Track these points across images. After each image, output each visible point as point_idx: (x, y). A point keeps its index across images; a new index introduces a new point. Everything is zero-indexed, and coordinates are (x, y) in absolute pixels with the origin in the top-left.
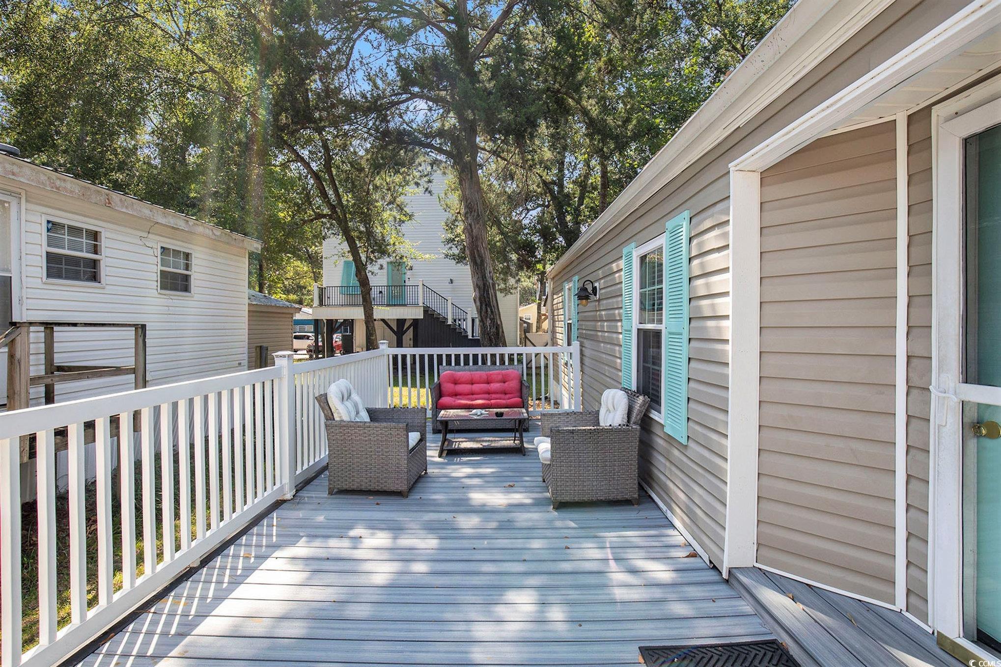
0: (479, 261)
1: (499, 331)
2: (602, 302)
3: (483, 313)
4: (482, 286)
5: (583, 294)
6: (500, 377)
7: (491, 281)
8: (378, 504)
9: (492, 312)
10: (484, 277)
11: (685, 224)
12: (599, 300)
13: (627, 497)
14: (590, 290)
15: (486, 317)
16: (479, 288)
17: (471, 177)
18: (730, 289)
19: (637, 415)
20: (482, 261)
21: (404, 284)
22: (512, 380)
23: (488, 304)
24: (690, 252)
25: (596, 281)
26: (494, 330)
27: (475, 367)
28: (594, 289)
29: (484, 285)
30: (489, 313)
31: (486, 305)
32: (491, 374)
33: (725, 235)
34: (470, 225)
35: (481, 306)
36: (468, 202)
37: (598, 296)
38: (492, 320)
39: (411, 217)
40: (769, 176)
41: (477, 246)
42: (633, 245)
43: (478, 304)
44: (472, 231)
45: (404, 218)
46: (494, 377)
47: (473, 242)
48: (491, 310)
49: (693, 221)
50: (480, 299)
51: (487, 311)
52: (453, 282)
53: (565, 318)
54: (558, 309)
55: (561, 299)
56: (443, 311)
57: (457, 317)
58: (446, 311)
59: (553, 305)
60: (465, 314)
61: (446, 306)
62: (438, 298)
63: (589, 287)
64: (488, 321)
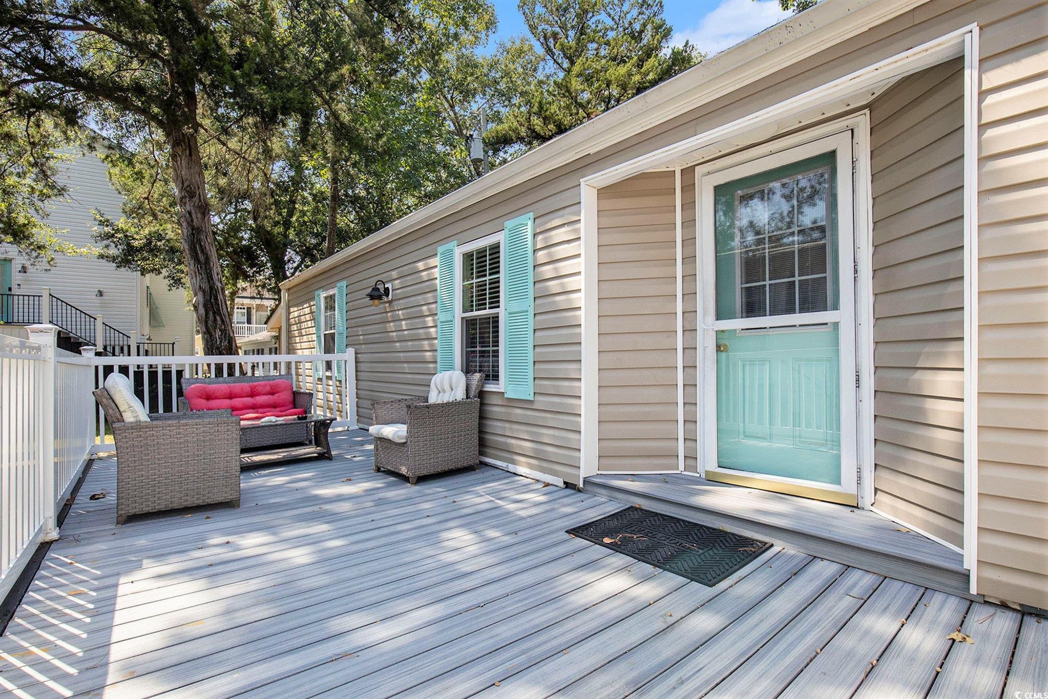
0: (202, 258)
1: (232, 345)
2: (395, 303)
3: (210, 323)
4: (207, 289)
5: (376, 293)
6: (268, 388)
7: (219, 285)
8: (208, 518)
9: (223, 322)
10: (210, 278)
11: (530, 223)
12: (390, 302)
13: (471, 463)
14: (382, 290)
15: (215, 328)
16: (204, 292)
17: (190, 155)
18: (582, 270)
19: (476, 389)
20: (207, 260)
21: (9, 293)
22: (282, 391)
23: (217, 312)
24: (535, 244)
25: (387, 282)
26: (226, 343)
27: (232, 378)
28: (387, 290)
29: (211, 288)
30: (219, 321)
31: (214, 313)
32: (255, 386)
33: (577, 231)
34: (190, 213)
35: (207, 314)
36: (186, 185)
37: (390, 296)
38: (224, 332)
39: (61, 191)
40: (604, 193)
41: (199, 241)
42: (455, 243)
43: (202, 311)
44: (192, 221)
45: (50, 192)
46: (260, 389)
47: (193, 234)
48: (222, 319)
49: (536, 220)
50: (205, 306)
51: (215, 320)
52: (104, 294)
53: (318, 329)
54: (300, 322)
55: (307, 311)
56: (88, 334)
57: (112, 343)
58: (92, 334)
59: (288, 319)
60: (125, 338)
61: (92, 327)
62: (78, 315)
63: (381, 287)
64: (218, 333)
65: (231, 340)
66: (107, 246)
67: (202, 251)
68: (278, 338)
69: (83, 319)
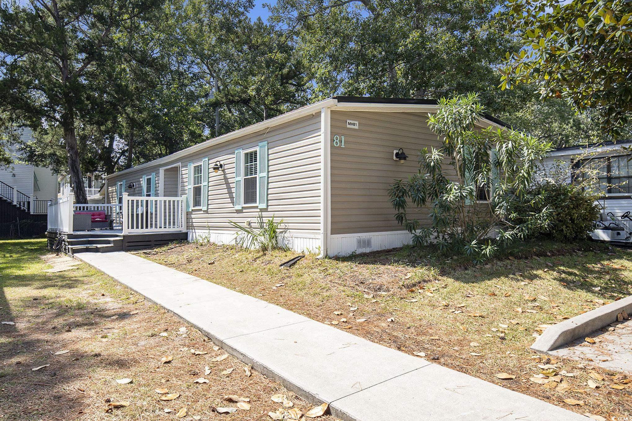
0: (76, 171)
1: (86, 201)
3: (78, 193)
7: (82, 180)
9: (83, 193)
10: (78, 178)
15: (80, 195)
16: (76, 183)
20: (78, 171)
22: (102, 215)
25: (134, 183)
26: (84, 200)
29: (79, 181)
31: (80, 190)
35: (77, 190)
38: (83, 196)
40: (165, 170)
41: (75, 165)
50: (77, 188)
51: (80, 192)
52: (16, 176)
53: (117, 196)
54: (112, 193)
55: (114, 188)
56: (9, 196)
57: (23, 200)
58: (12, 196)
59: (108, 191)
60: (28, 198)
61: (12, 192)
62: (5, 186)
63: (132, 184)
64: (81, 197)
65: (86, 199)
66: (22, 154)
67: (76, 168)
68: (104, 198)
69: (7, 188)
